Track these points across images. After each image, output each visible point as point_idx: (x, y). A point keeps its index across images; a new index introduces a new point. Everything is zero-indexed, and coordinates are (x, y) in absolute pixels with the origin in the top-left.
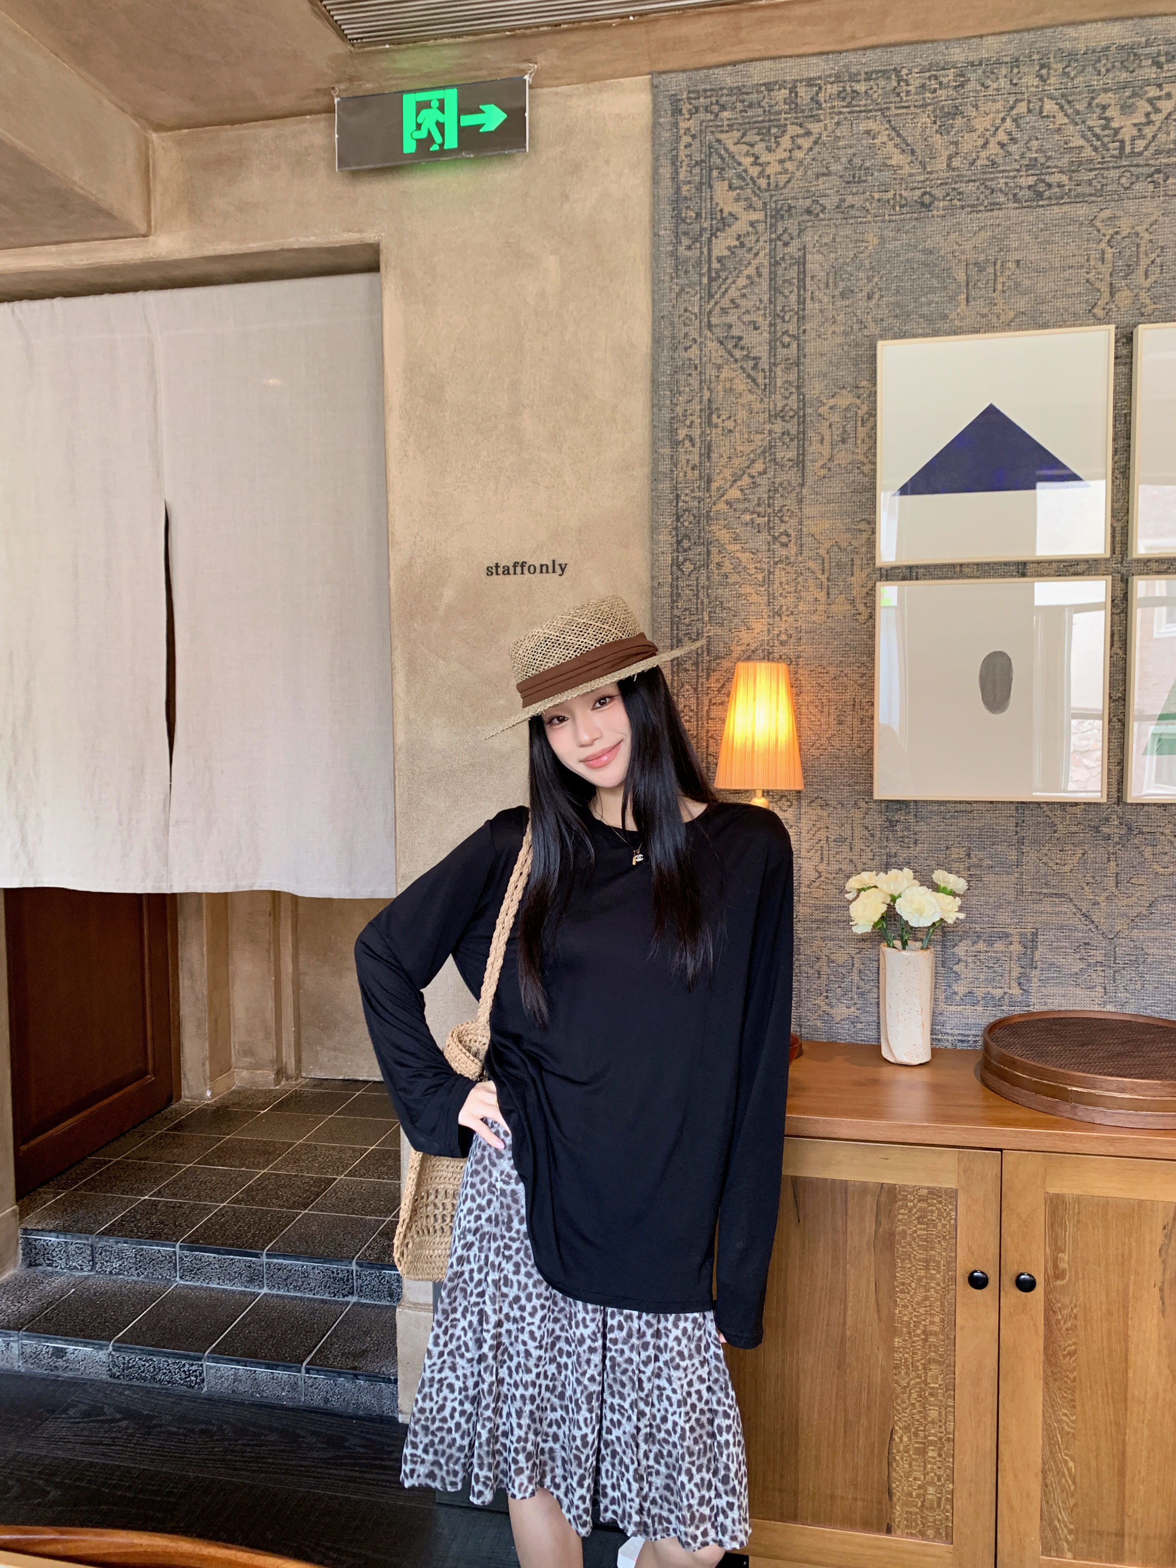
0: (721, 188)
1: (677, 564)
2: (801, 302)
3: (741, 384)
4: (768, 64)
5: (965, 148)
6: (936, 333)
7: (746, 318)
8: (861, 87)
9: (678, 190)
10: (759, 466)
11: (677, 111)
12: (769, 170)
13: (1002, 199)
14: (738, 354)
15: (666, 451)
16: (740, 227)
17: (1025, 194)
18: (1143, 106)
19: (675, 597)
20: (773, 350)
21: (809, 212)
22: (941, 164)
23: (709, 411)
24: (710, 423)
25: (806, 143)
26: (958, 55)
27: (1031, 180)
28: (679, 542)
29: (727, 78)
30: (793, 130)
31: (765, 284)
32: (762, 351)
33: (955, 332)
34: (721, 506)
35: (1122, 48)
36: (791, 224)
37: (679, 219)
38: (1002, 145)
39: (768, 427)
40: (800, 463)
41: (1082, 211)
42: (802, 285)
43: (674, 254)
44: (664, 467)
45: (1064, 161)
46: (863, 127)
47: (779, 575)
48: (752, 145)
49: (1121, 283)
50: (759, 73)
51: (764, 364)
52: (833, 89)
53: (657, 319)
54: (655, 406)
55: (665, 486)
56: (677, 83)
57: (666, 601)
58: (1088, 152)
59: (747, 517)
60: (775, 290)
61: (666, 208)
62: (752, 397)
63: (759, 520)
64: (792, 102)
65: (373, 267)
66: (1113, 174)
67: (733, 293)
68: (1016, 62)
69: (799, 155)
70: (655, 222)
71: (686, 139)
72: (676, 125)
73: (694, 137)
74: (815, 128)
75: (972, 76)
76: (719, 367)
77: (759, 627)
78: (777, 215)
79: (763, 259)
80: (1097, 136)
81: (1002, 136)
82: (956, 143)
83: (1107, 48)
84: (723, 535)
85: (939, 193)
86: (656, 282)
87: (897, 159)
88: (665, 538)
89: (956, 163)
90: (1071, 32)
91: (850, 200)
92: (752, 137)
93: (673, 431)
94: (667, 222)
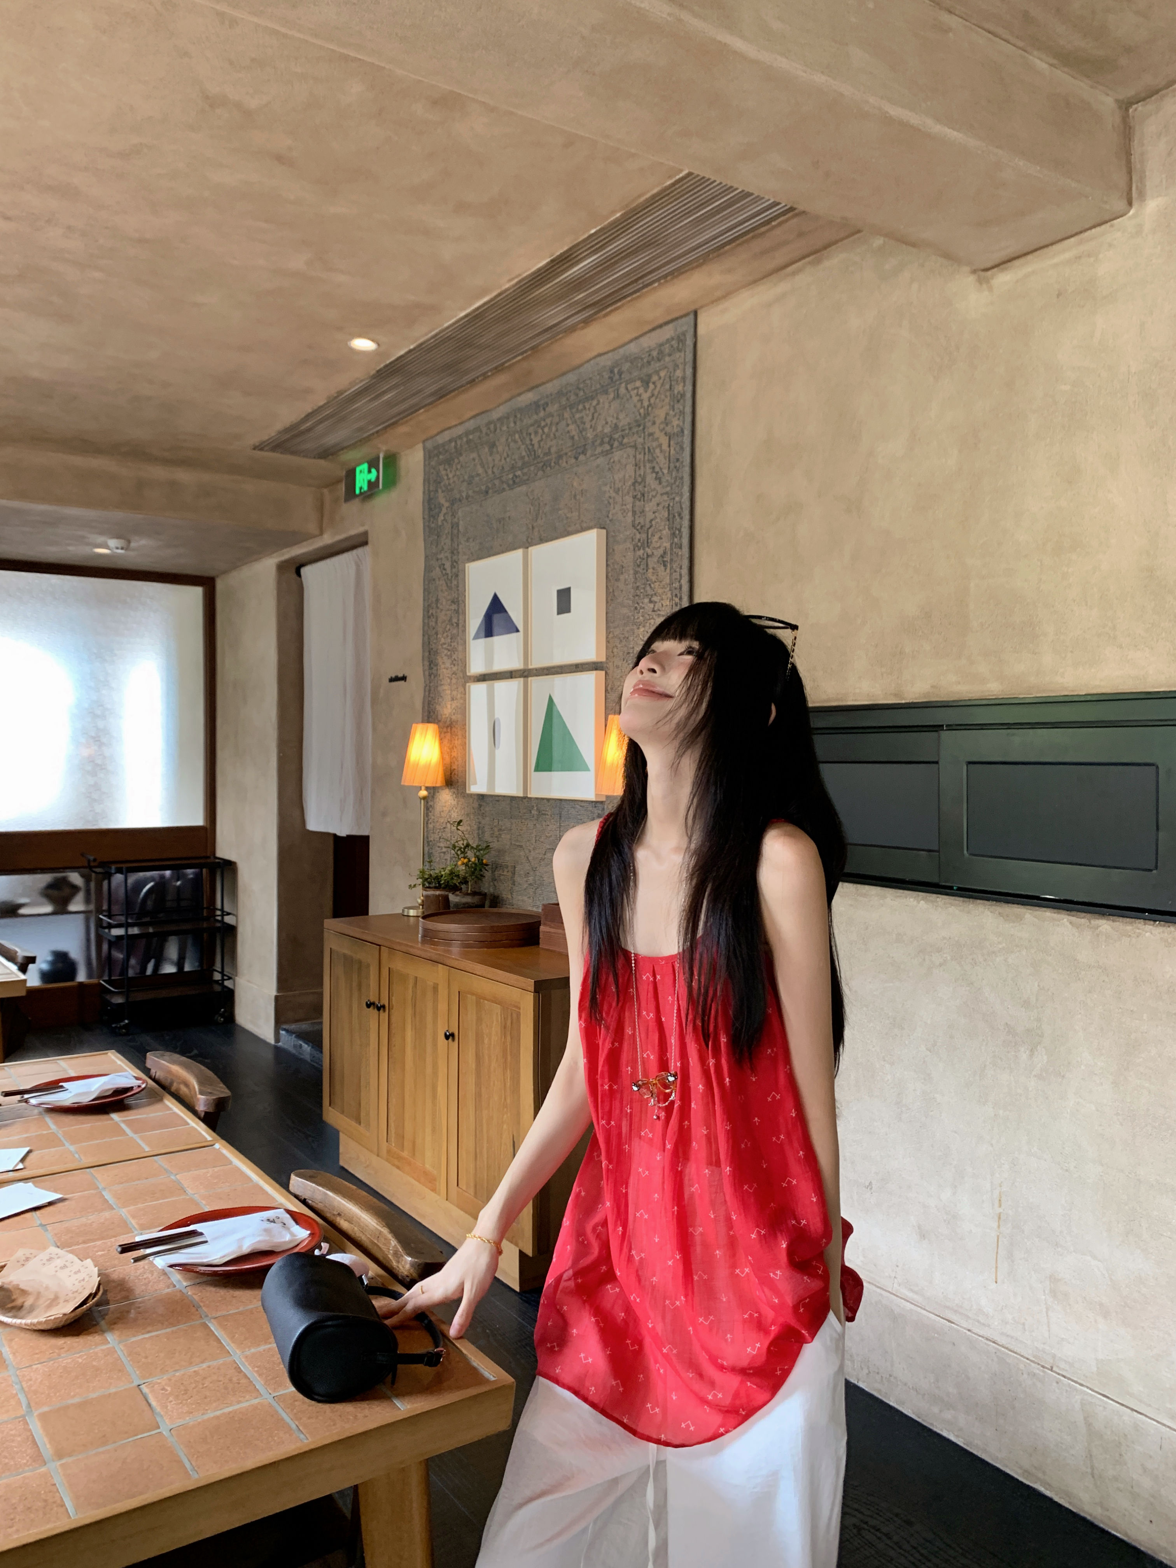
0: (440, 491)
1: (430, 675)
2: (458, 545)
3: (444, 588)
4: (447, 432)
5: (496, 462)
6: (489, 556)
7: (446, 554)
8: (471, 437)
9: (429, 496)
10: (448, 627)
11: (430, 458)
12: (451, 481)
13: (505, 486)
14: (444, 572)
15: (426, 621)
16: (444, 510)
17: (511, 482)
18: (540, 431)
19: (430, 691)
20: (452, 568)
21: (460, 501)
22: (490, 472)
23: (437, 600)
24: (437, 608)
25: (459, 467)
26: (495, 415)
27: (511, 476)
28: (430, 665)
29: (440, 439)
30: (456, 461)
31: (450, 537)
32: (448, 571)
33: (494, 555)
34: (440, 647)
35: (535, 403)
36: (455, 507)
37: (430, 509)
38: (505, 459)
39: (451, 607)
40: (458, 625)
41: (524, 488)
42: (458, 537)
43: (429, 526)
44: (426, 628)
45: (520, 464)
46: (471, 457)
47: (454, 681)
48: (446, 470)
49: (535, 524)
50: (446, 436)
51: (450, 577)
52: (465, 439)
53: (426, 557)
54: (424, 600)
55: (426, 637)
56: (429, 445)
57: (427, 693)
58: (526, 459)
59: (446, 652)
60: (452, 540)
61: (426, 504)
62: (446, 593)
63: (449, 653)
64: (455, 447)
65: (365, 543)
66: (532, 468)
67: (442, 544)
68: (508, 418)
69: (458, 473)
70: (424, 511)
71: (432, 471)
72: (429, 464)
73: (434, 469)
74: (461, 459)
75: (498, 426)
76: (439, 579)
77: (449, 706)
78: (452, 504)
79: (450, 526)
80: (528, 449)
81: (505, 455)
82: (494, 460)
83: (531, 404)
84: (440, 661)
85: (490, 485)
86: (425, 540)
87: (480, 470)
88: (427, 663)
89: (495, 470)
90: (519, 399)
91: (470, 493)
92: (447, 467)
93: (428, 612)
94: (427, 512)
